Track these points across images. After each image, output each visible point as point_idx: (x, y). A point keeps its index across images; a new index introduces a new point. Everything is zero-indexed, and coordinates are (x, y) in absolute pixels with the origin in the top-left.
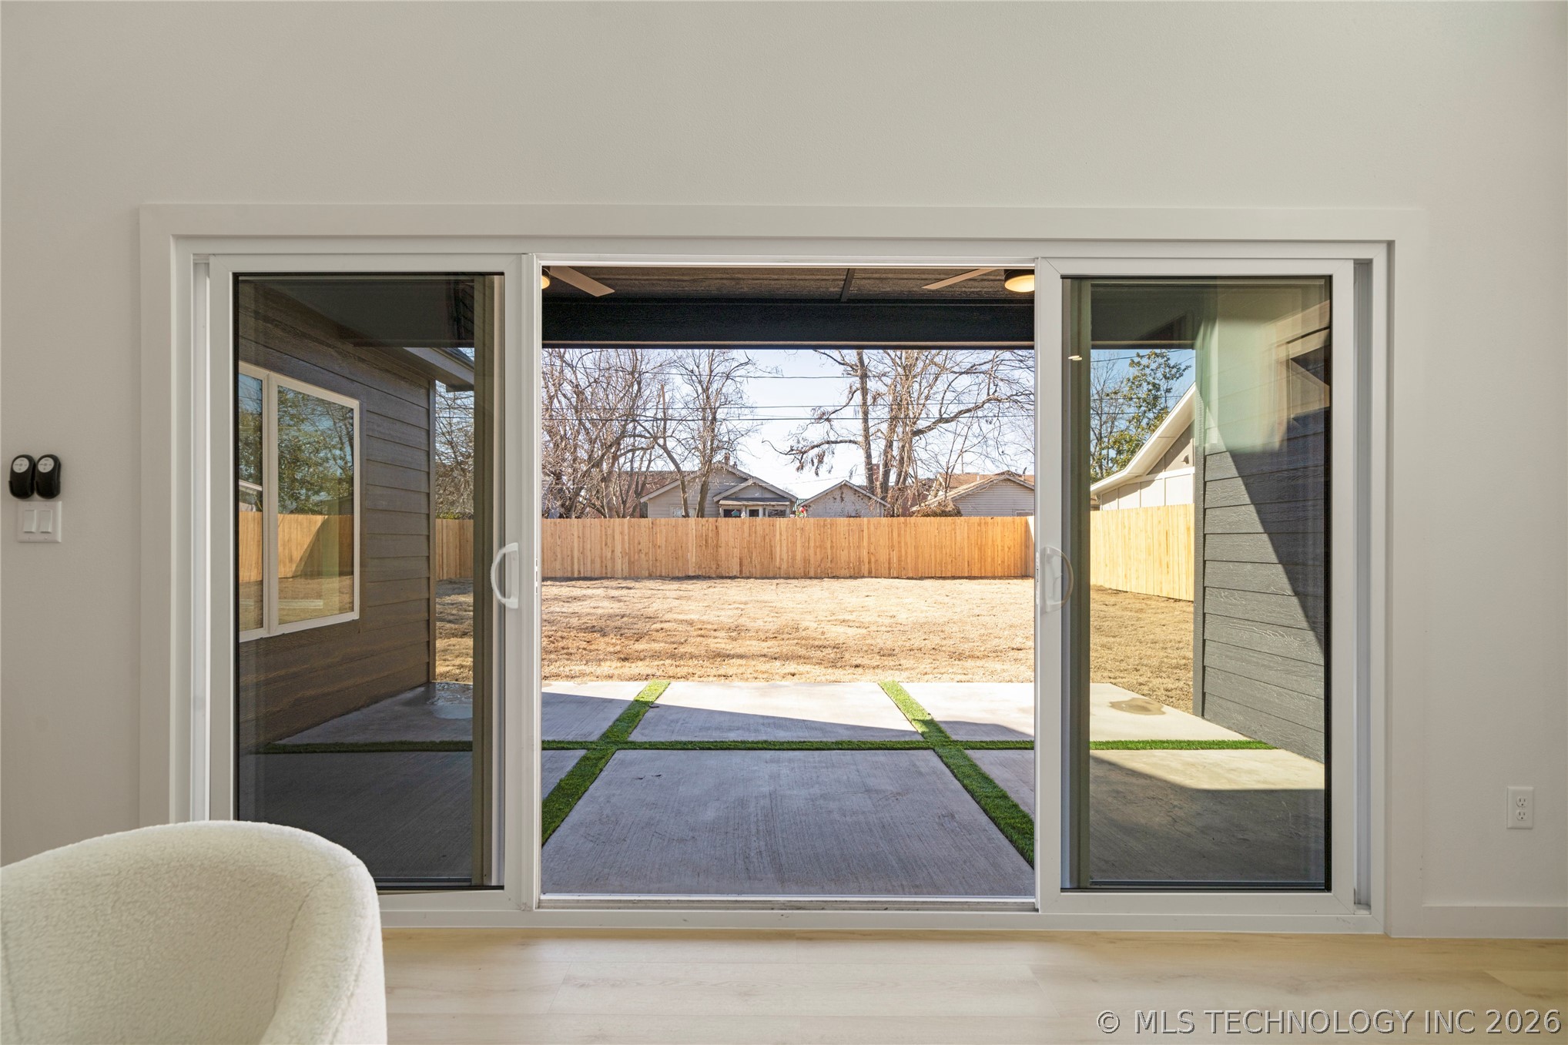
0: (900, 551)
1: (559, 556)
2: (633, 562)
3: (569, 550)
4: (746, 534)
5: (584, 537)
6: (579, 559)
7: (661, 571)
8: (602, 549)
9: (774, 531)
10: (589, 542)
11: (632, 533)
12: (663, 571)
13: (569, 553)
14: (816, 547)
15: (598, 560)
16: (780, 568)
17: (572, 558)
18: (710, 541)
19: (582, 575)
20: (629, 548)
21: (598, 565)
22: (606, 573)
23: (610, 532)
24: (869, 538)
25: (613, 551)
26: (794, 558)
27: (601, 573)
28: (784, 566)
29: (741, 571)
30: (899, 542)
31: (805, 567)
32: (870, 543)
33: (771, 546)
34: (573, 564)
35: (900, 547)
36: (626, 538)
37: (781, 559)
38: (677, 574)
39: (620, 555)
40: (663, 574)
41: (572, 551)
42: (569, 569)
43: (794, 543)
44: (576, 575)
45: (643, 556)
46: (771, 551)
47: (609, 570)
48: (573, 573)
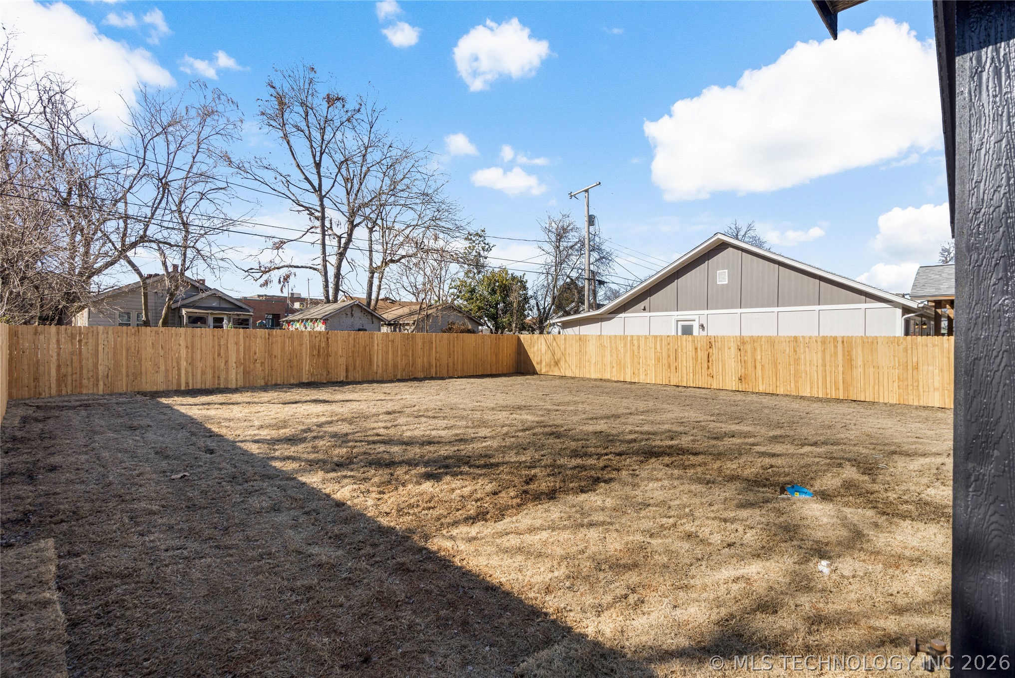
0: (454, 358)
1: (163, 368)
2: (248, 373)
3: (175, 361)
4: (351, 346)
5: (193, 347)
6: (186, 370)
7: (277, 379)
8: (214, 360)
9: (373, 343)
10: (199, 352)
11: (247, 344)
12: (279, 379)
13: (175, 364)
14: (402, 355)
15: (209, 371)
16: (377, 373)
17: (179, 370)
18: (321, 351)
19: (191, 388)
20: (244, 358)
21: (209, 376)
22: (219, 384)
23: (223, 342)
24: (436, 348)
25: (226, 362)
26: (387, 365)
27: (214, 384)
28: (380, 371)
29: (347, 377)
30: (454, 351)
31: (394, 372)
32: (436, 352)
33: (370, 355)
34: (179, 375)
35: (454, 355)
36: (242, 348)
37: (378, 366)
38: (292, 381)
39: (234, 365)
40: (279, 382)
41: (178, 363)
42: (175, 381)
43: (387, 352)
44: (183, 388)
45: (258, 365)
46: (370, 359)
47: (222, 380)
48: (179, 384)
